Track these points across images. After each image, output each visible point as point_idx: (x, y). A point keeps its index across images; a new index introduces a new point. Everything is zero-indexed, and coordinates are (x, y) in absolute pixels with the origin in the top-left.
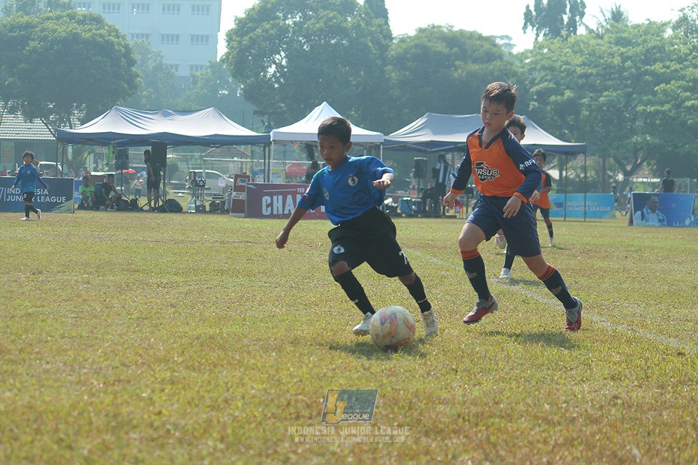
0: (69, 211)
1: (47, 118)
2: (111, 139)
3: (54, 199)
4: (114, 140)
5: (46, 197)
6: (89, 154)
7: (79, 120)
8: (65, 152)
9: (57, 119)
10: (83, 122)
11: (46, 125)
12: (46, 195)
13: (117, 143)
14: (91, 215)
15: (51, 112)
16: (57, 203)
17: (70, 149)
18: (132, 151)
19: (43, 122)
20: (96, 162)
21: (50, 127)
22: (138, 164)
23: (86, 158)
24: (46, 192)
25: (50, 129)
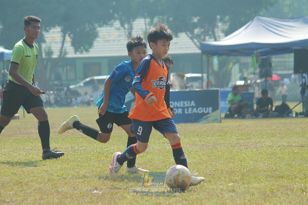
0: (215, 120)
1: (192, 32)
2: (253, 49)
3: (201, 110)
4: (257, 49)
5: (193, 109)
6: (234, 64)
7: (223, 31)
8: (210, 64)
9: (202, 33)
10: (227, 33)
11: (191, 38)
12: (193, 107)
13: (261, 53)
14: (238, 124)
15: (195, 26)
16: (203, 114)
17: (215, 61)
18: (275, 59)
19: (188, 36)
20: (241, 71)
21: (196, 40)
22: (282, 70)
23: (231, 68)
24: (193, 103)
25: (195, 43)
